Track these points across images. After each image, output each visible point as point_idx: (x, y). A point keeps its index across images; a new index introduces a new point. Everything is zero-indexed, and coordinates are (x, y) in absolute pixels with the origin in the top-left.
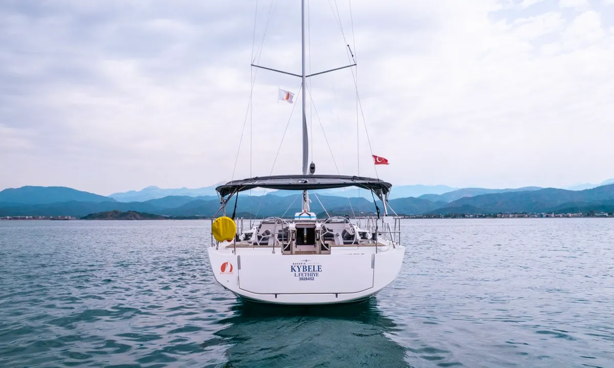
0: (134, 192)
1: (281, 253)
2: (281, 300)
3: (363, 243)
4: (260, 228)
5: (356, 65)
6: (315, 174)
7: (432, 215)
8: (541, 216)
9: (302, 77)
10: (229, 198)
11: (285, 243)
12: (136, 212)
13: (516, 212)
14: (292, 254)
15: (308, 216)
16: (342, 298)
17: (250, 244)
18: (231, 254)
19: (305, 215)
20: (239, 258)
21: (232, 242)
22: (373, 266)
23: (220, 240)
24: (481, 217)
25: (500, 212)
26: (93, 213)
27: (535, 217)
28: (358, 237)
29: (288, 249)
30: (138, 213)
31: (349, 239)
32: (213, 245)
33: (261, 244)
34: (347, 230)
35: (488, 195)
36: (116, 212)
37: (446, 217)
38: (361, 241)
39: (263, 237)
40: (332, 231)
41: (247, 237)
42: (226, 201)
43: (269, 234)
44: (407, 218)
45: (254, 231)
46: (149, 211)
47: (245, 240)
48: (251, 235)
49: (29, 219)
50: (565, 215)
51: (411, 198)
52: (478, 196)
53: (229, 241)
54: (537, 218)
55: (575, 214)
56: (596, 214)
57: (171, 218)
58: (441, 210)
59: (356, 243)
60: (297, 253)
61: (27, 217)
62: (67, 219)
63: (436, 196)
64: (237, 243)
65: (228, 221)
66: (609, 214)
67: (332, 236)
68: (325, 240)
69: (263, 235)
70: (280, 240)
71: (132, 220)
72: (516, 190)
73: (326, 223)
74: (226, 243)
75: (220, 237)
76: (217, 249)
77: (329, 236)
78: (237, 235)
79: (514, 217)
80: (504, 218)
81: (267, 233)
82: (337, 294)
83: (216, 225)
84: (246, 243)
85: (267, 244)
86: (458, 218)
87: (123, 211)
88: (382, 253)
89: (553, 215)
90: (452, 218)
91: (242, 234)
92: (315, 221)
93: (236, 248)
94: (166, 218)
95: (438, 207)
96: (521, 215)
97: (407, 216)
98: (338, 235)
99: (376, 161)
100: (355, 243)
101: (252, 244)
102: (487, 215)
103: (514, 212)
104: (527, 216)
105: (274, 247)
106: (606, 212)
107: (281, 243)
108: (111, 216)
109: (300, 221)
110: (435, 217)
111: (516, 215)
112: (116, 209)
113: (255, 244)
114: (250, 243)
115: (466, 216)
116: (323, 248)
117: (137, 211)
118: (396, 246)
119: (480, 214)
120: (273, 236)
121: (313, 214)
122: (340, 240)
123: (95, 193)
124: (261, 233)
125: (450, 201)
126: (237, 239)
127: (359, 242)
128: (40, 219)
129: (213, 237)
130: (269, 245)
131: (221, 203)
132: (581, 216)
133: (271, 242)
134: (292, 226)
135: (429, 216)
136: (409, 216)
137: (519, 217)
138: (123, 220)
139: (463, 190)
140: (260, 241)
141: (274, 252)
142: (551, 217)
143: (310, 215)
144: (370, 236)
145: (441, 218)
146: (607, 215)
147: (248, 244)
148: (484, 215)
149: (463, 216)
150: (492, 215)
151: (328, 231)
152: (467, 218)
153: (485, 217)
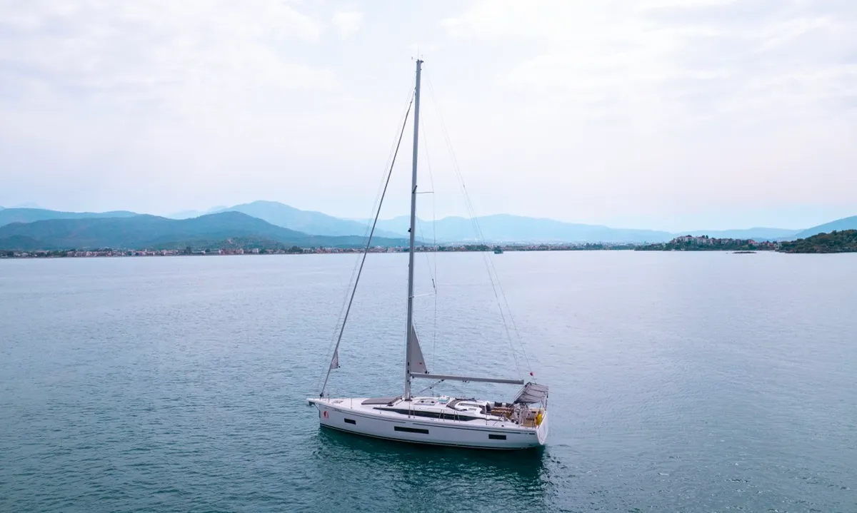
8: (129, 254)
13: (96, 248)
24: (41, 255)
25: (72, 248)
27: (121, 256)
54: (124, 256)
55: (170, 252)
56: (193, 251)
66: (206, 251)
79: (92, 255)
80: (78, 256)
89: (144, 253)
96: (103, 253)
102: (52, 251)
111: (96, 252)
119: (41, 251)
148: (45, 253)
149: (11, 255)
150: (58, 252)
152: (17, 257)
153: (48, 255)
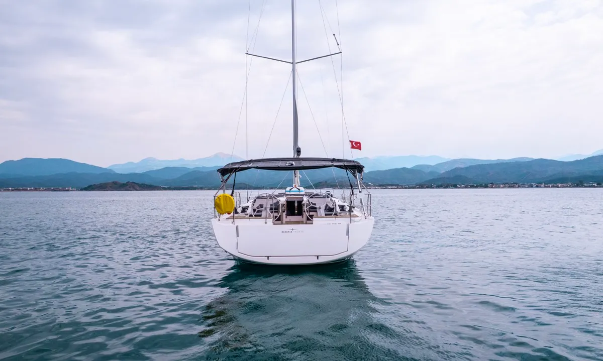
0: (132, 163)
1: (272, 223)
2: (272, 261)
3: (342, 214)
4: (255, 202)
5: (341, 53)
6: (301, 156)
7: (424, 185)
8: (531, 186)
9: (292, 63)
10: (228, 178)
11: (276, 214)
12: (135, 183)
13: (507, 182)
14: (282, 224)
15: (298, 190)
16: (322, 260)
17: (247, 216)
18: (231, 224)
19: (295, 189)
20: (237, 227)
21: (232, 214)
22: (348, 234)
23: (221, 213)
24: (472, 187)
25: (491, 182)
26: (93, 184)
27: (525, 187)
28: (338, 210)
29: (279, 219)
30: (137, 184)
31: (330, 211)
32: (215, 217)
33: (255, 216)
34: (328, 204)
35: (480, 166)
36: (115, 183)
37: (438, 187)
38: (339, 213)
39: (257, 210)
40: (315, 204)
41: (244, 210)
42: (226, 181)
43: (262, 207)
44: (400, 188)
45: (250, 204)
46: (148, 182)
47: (242, 212)
48: (247, 208)
49: (31, 190)
50: (555, 185)
51: (404, 169)
52: (471, 167)
53: (229, 214)
54: (527, 188)
55: (564, 185)
56: (585, 184)
57: (169, 189)
58: (433, 181)
59: (336, 214)
60: (287, 223)
61: (29, 189)
62: (68, 190)
63: (429, 166)
64: (236, 215)
65: (228, 198)
66: (598, 184)
67: (316, 208)
68: (310, 211)
69: (257, 208)
70: (272, 212)
71: (131, 190)
72: (508, 160)
73: (311, 198)
74: (227, 216)
75: (222, 210)
76: (219, 220)
77: (313, 209)
78: (235, 208)
79: (504, 187)
80: (495, 188)
81: (261, 206)
82: (318, 257)
83: (218, 201)
84: (243, 215)
85: (260, 216)
86: (450, 188)
87: (122, 183)
88: (355, 223)
89: (543, 185)
90: (445, 188)
91: (240, 207)
92: (303, 195)
93: (235, 220)
94: (165, 189)
95: (431, 178)
96: (512, 186)
97: (400, 186)
98: (320, 208)
99: (352, 145)
100: (334, 215)
101: (248, 216)
102: (478, 185)
103: (505, 182)
104: (517, 186)
105: (266, 218)
106: (595, 182)
107: (272, 215)
108: (110, 187)
109: (291, 195)
110: (428, 187)
111: (507, 185)
112: (116, 180)
113: (251, 216)
114: (247, 214)
115: (458, 186)
116: (308, 219)
117: (137, 182)
118: (367, 218)
119: (472, 184)
120: (266, 209)
121: (302, 189)
122: (322, 212)
123: (94, 165)
124: (255, 207)
125: (442, 172)
126: (236, 212)
127: (338, 214)
128: (41, 190)
129: (216, 211)
130: (262, 216)
131: (222, 181)
132: (570, 187)
133: (263, 214)
134: (283, 200)
135: (421, 186)
136: (402, 186)
137: (509, 187)
138: (123, 190)
139: (455, 161)
140: (255, 213)
141: (266, 223)
142: (540, 187)
143: (299, 189)
144: (348, 209)
145: (434, 188)
146: (596, 185)
147: (245, 215)
148: (475, 185)
149: (455, 186)
150: (483, 185)
151: (312, 205)
152: (459, 188)
153: (476, 187)
